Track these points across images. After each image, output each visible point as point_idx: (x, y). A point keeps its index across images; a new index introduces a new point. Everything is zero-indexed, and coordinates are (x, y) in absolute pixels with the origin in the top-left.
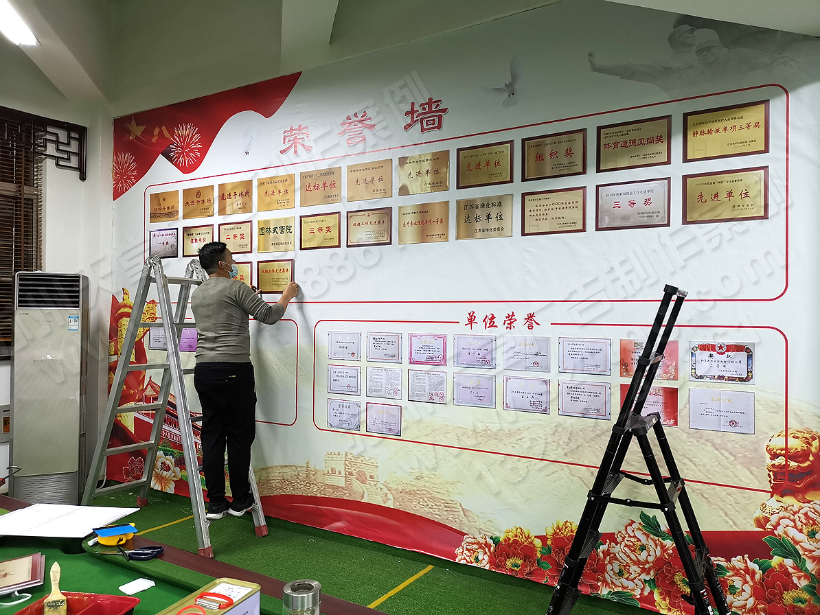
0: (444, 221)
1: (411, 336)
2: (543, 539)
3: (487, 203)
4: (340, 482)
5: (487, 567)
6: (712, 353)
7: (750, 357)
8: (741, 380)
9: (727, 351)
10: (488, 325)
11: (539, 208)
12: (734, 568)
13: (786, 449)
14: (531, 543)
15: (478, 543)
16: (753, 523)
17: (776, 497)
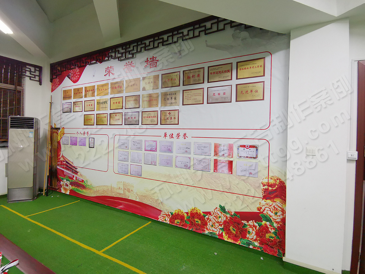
0: (157, 100)
1: (145, 141)
2: (187, 213)
3: (171, 94)
4: (122, 192)
5: (169, 223)
6: (244, 148)
7: (257, 150)
8: (254, 158)
9: (250, 148)
10: (171, 137)
11: (188, 95)
12: (249, 225)
13: (268, 183)
14: (183, 215)
15: (166, 214)
16: (256, 209)
17: (264, 200)
